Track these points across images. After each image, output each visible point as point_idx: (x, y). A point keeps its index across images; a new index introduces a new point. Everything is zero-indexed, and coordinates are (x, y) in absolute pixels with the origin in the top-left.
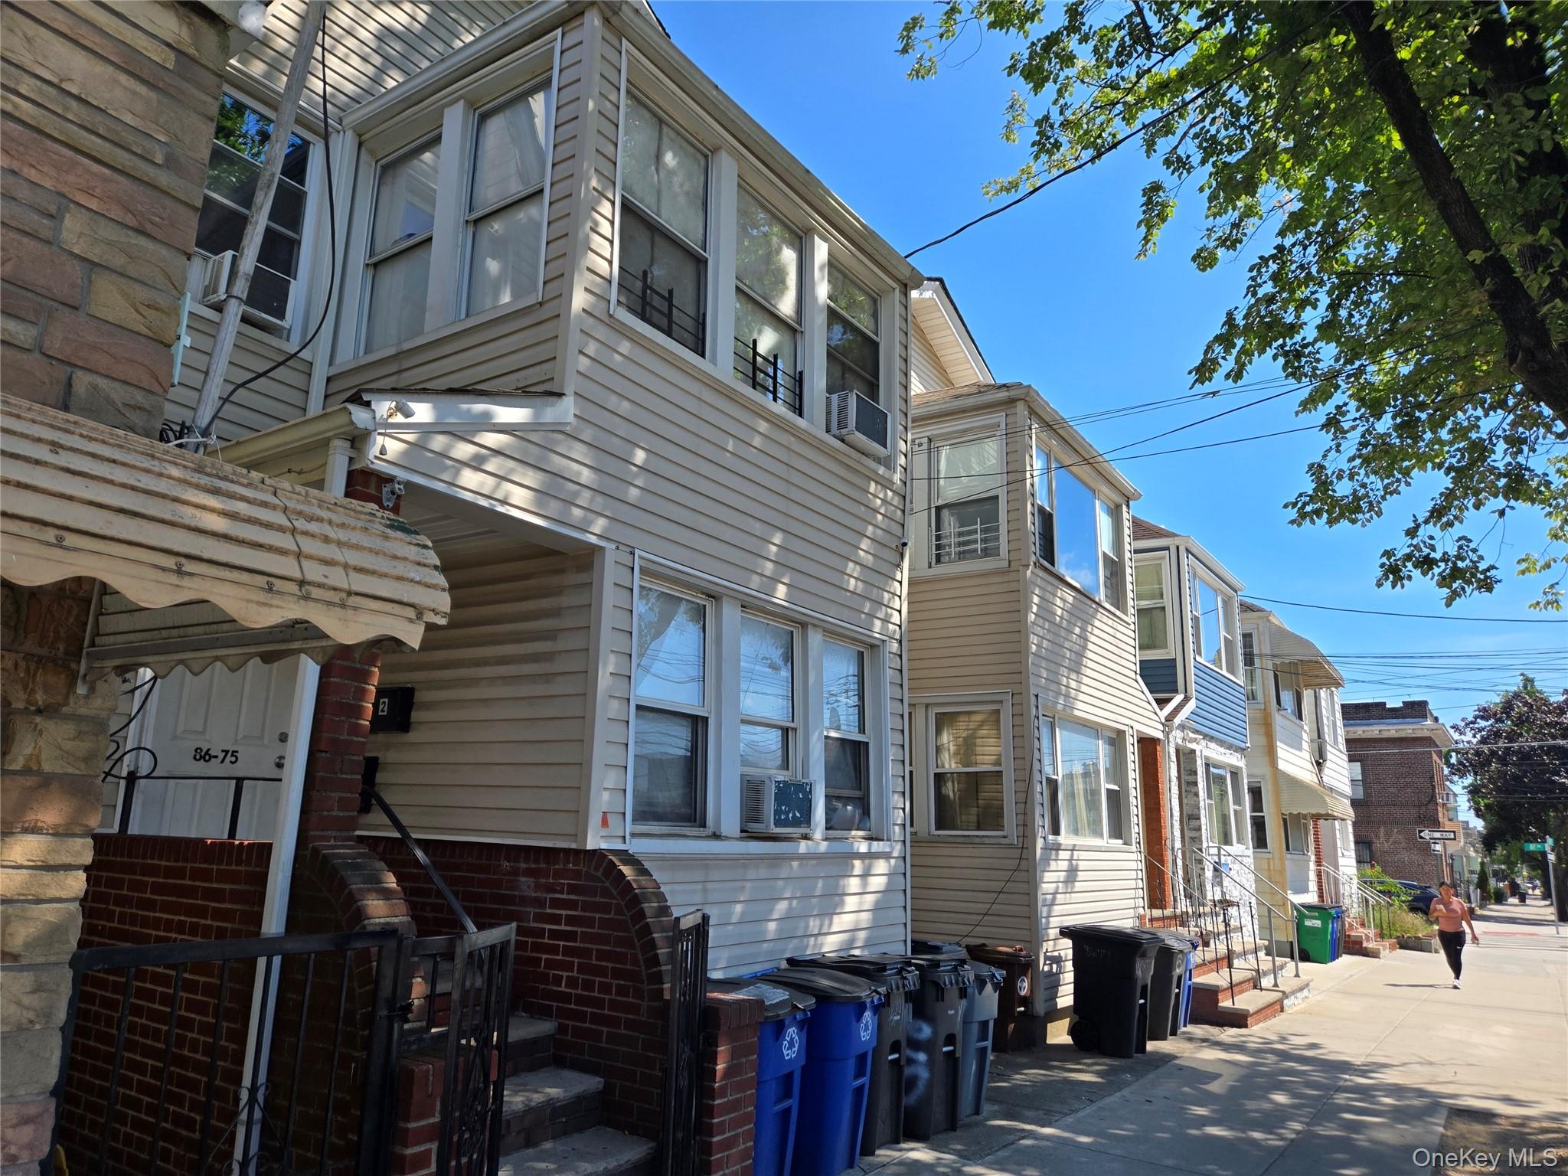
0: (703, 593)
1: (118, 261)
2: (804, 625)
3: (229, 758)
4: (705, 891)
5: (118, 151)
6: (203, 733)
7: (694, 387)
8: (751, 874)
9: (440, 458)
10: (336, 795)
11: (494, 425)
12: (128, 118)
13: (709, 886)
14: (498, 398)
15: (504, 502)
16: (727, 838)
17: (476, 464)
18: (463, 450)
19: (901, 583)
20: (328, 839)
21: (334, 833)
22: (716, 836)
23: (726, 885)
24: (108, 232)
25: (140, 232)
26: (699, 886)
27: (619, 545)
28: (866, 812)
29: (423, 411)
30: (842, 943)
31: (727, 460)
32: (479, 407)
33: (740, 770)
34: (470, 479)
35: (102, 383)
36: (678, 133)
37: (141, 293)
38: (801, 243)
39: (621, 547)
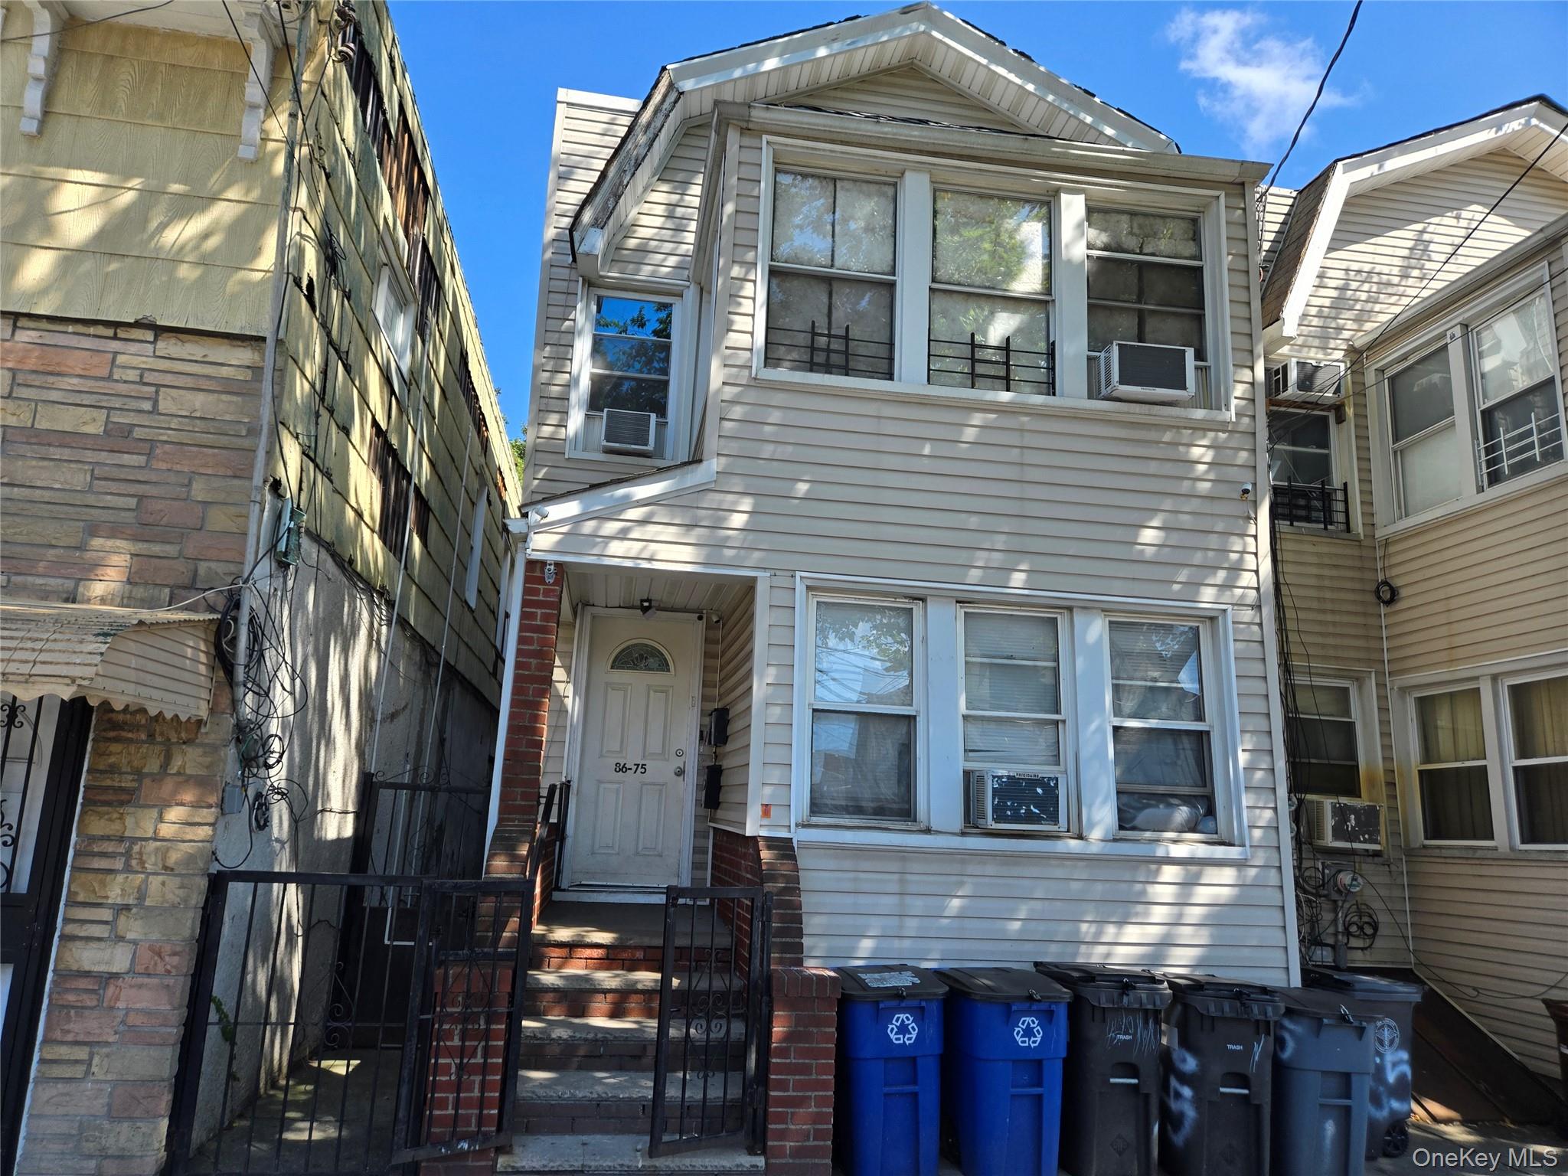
0: (906, 597)
1: (221, 497)
2: (1070, 609)
3: (640, 770)
4: (902, 882)
5: (221, 437)
6: (621, 751)
7: (871, 409)
8: (971, 869)
9: (591, 539)
10: (519, 790)
11: (637, 501)
12: (228, 417)
13: (909, 877)
14: (637, 481)
15: (650, 560)
16: (938, 832)
17: (622, 535)
18: (611, 527)
19: (1255, 537)
20: (513, 820)
21: (518, 817)
22: (928, 831)
23: (932, 878)
24: (217, 483)
25: (235, 477)
26: (896, 877)
27: (774, 572)
28: (1211, 812)
29: (570, 508)
30: (1143, 956)
31: (926, 465)
32: (621, 492)
33: (961, 765)
34: (616, 548)
35: (213, 565)
36: (855, 181)
37: (233, 510)
38: (1048, 208)
39: (778, 573)
